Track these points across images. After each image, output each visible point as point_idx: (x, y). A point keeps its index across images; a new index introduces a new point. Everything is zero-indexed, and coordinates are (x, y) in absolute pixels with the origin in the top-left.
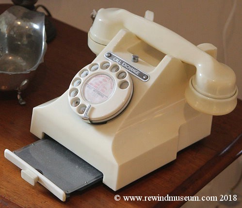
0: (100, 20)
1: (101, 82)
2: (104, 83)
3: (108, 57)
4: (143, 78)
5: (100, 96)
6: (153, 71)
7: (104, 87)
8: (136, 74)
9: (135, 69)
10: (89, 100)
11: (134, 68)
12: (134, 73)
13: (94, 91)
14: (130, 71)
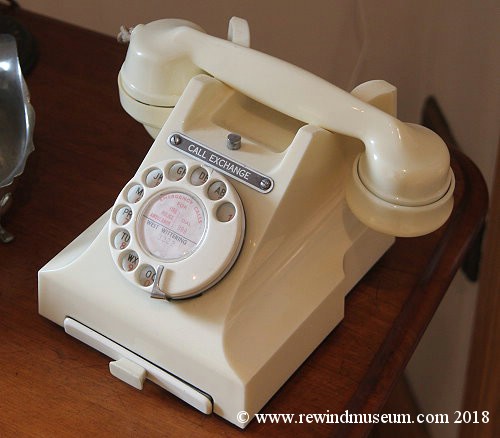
0: (139, 54)
1: (174, 210)
2: (181, 210)
3: (177, 144)
4: (260, 187)
5: (178, 243)
6: (279, 167)
7: (184, 221)
8: (242, 178)
9: (239, 167)
10: (157, 254)
11: (236, 165)
12: (238, 176)
13: (163, 231)
14: (230, 172)
